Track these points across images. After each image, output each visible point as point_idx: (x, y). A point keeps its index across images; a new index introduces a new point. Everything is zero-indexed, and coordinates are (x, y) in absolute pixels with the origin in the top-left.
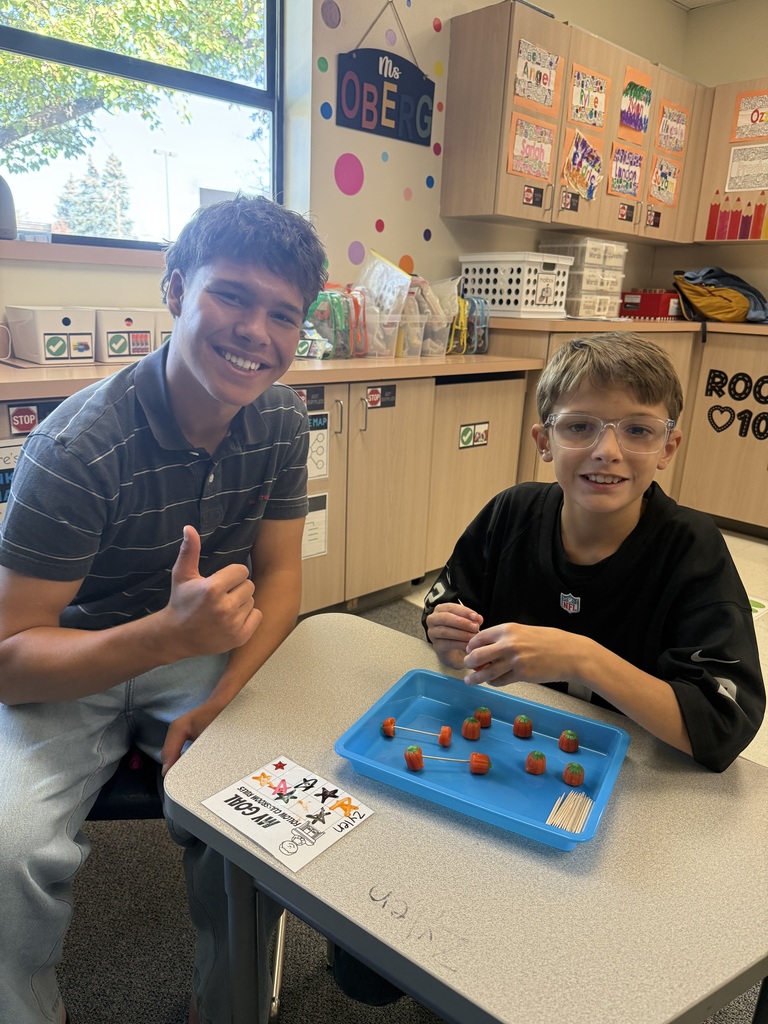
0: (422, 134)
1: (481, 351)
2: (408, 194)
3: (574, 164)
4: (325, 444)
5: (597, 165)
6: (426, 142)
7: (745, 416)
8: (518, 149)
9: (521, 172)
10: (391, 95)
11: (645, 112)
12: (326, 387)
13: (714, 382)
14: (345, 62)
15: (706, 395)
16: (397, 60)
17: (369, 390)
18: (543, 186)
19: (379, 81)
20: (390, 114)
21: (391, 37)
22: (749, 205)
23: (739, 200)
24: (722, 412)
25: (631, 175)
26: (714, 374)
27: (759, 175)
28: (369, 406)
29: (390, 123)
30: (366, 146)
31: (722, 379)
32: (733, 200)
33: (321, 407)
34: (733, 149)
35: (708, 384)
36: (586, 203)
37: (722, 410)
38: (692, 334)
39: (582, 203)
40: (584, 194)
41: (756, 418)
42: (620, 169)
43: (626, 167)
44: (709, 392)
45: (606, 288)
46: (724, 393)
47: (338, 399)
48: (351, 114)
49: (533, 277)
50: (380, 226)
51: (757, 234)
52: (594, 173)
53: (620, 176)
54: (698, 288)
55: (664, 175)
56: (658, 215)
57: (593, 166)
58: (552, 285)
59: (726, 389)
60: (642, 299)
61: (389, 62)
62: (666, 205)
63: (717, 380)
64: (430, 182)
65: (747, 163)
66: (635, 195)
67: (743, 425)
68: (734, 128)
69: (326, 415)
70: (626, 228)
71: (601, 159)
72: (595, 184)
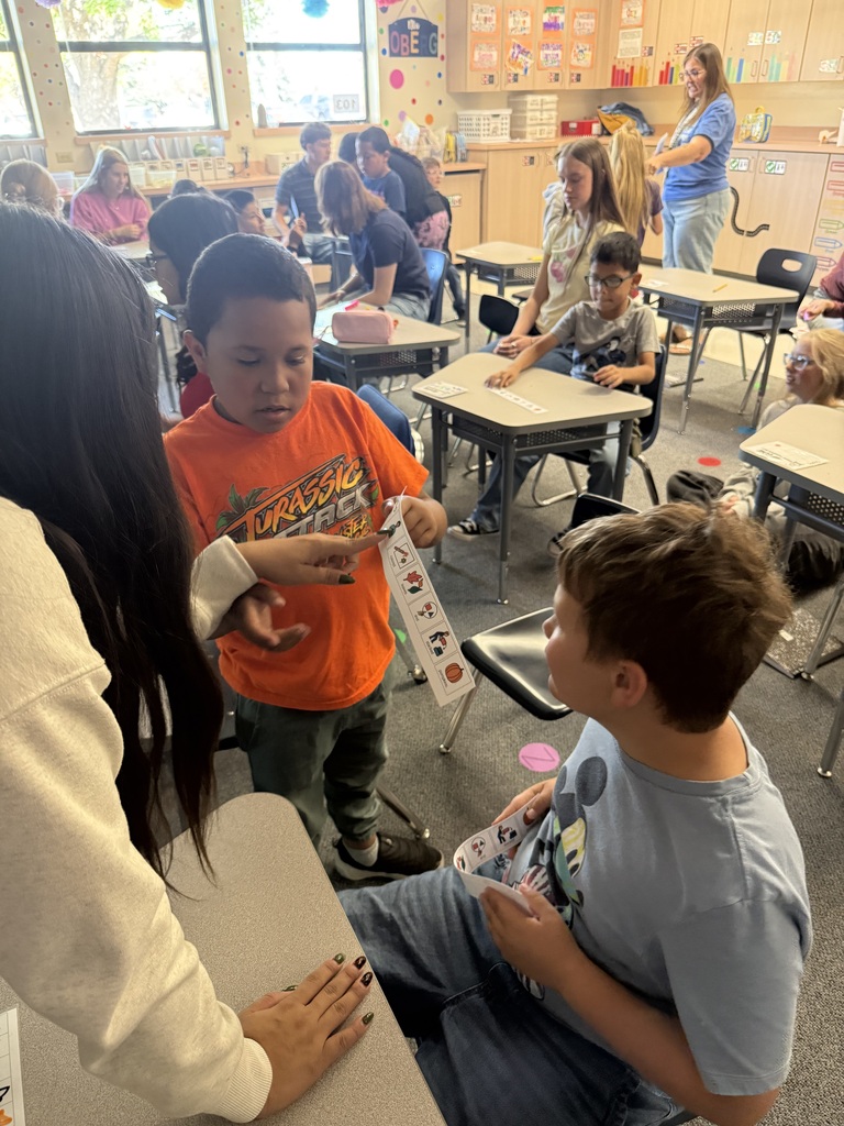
0: (433, 52)
1: (463, 160)
2: (428, 83)
3: (513, 58)
5: (529, 55)
6: (436, 55)
8: (476, 57)
9: (479, 69)
10: (415, 37)
11: (562, 19)
14: (391, 28)
16: (417, 20)
18: (494, 73)
19: (408, 32)
20: (416, 46)
21: (414, 9)
22: (628, 66)
23: (624, 63)
25: (555, 56)
27: (631, 48)
29: (416, 51)
30: (404, 64)
32: (621, 63)
34: (620, 32)
36: (524, 77)
39: (520, 78)
40: (521, 72)
42: (546, 54)
43: (551, 52)
45: (544, 122)
48: (395, 51)
49: (487, 122)
50: (414, 101)
51: (633, 83)
52: (528, 60)
53: (547, 58)
54: (608, 117)
55: (580, 52)
56: (579, 75)
57: (526, 56)
58: (499, 126)
60: (578, 125)
61: (412, 21)
62: (584, 68)
64: (440, 75)
65: (626, 40)
66: (559, 67)
68: (621, 20)
70: (556, 86)
71: (532, 52)
72: (528, 65)
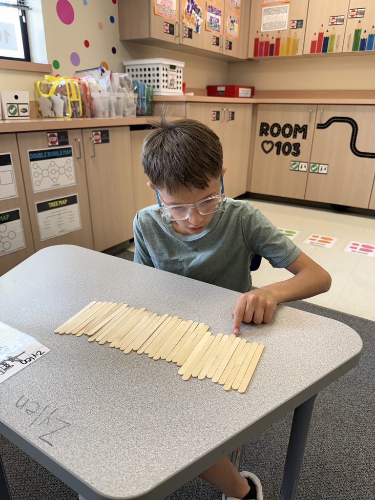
2: (101, 26)
3: (188, 12)
4: (72, 164)
5: (199, 13)
7: (279, 144)
9: (161, 14)
12: (68, 131)
13: (263, 129)
15: (260, 135)
17: (94, 133)
18: (173, 23)
22: (273, 38)
23: (268, 35)
24: (268, 144)
25: (217, 21)
26: (263, 124)
27: (276, 22)
28: (95, 142)
31: (267, 127)
32: (265, 36)
33: (67, 143)
34: (264, 8)
35: (261, 130)
36: (196, 34)
37: (268, 142)
38: (251, 105)
39: (194, 34)
40: (194, 30)
41: (284, 145)
42: (211, 17)
43: (214, 16)
44: (261, 134)
46: (268, 134)
47: (76, 138)
49: (165, 72)
50: (87, 44)
51: (277, 53)
52: (198, 18)
53: (211, 20)
55: (232, 22)
56: (231, 43)
57: (198, 14)
59: (269, 132)
60: (226, 89)
62: (234, 38)
63: (265, 127)
64: (112, 20)
65: (270, 16)
66: (219, 31)
67: (278, 149)
69: (70, 148)
70: (216, 49)
71: (201, 10)
72: (199, 24)
